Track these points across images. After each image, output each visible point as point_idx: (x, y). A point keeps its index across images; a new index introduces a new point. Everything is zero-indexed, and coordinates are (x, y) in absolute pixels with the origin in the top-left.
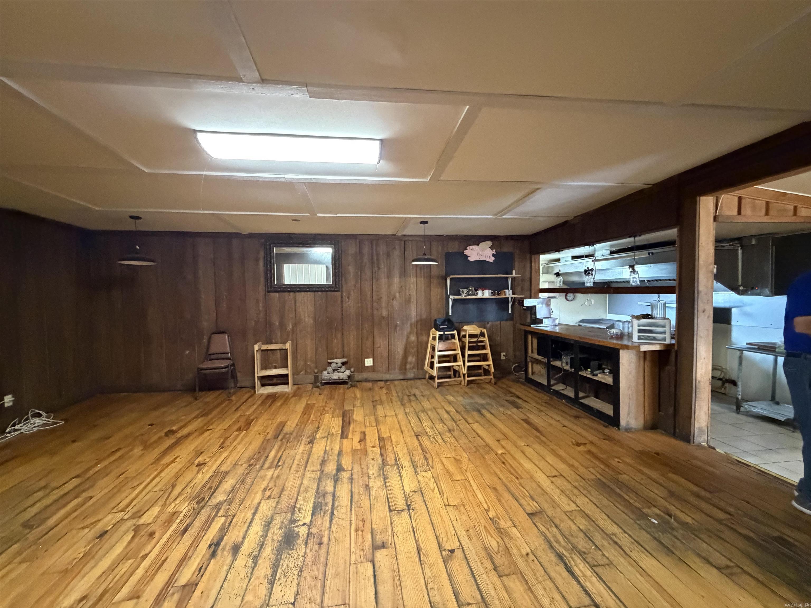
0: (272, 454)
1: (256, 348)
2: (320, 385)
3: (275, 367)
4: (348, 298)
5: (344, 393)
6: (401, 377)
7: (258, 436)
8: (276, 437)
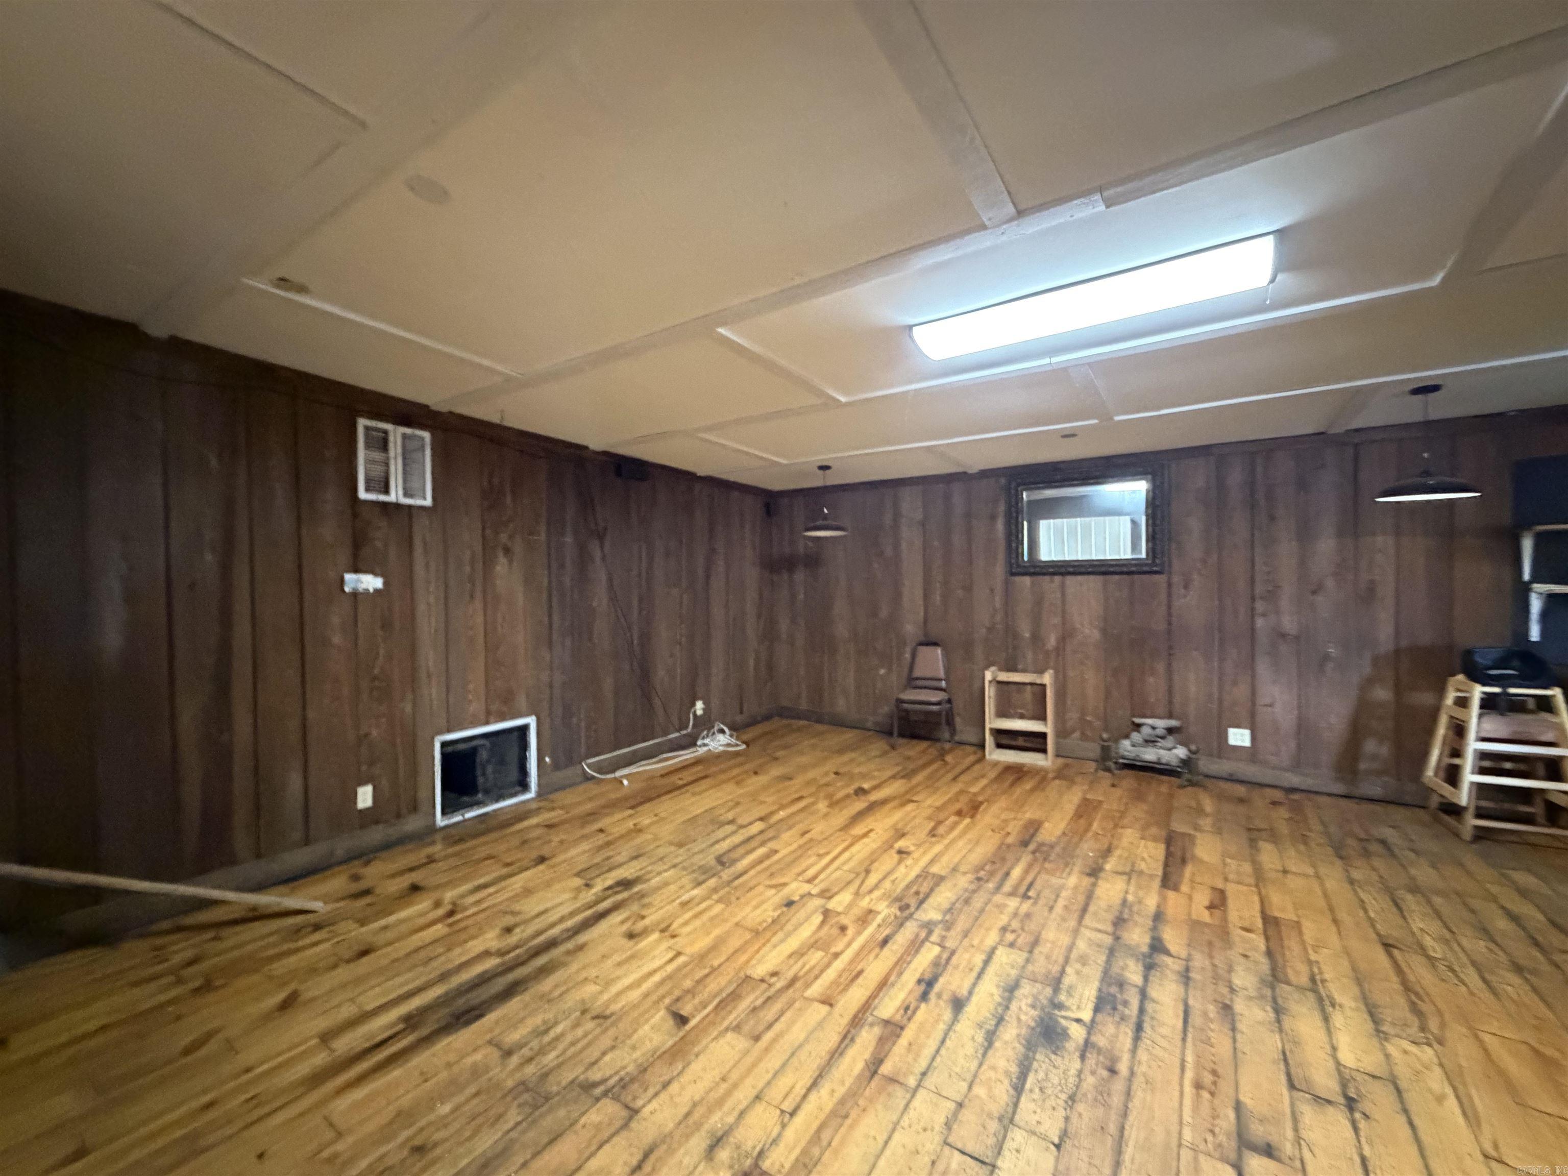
0: (1016, 873)
1: (988, 676)
2: (1113, 766)
3: (1022, 717)
4: (1186, 587)
5: (1171, 796)
6: (1339, 788)
7: (990, 833)
8: (1025, 844)
